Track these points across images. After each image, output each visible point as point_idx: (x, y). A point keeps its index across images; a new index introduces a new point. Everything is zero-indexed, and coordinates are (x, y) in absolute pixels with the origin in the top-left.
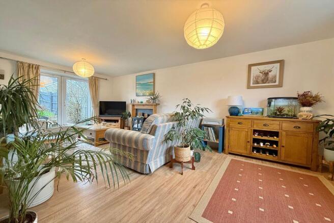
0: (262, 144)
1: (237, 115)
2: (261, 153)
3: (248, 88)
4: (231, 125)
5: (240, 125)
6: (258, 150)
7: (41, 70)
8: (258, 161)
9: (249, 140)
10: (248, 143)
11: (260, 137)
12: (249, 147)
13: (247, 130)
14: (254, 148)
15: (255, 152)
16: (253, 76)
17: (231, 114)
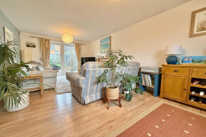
0: (202, 94)
1: (175, 64)
2: (200, 103)
3: (190, 37)
4: (166, 72)
5: (176, 73)
6: (197, 99)
7: (51, 42)
8: (195, 110)
9: (186, 88)
10: (184, 91)
11: (200, 86)
12: (185, 94)
13: (183, 78)
14: (191, 97)
15: (192, 100)
16: (198, 23)
17: (169, 63)
